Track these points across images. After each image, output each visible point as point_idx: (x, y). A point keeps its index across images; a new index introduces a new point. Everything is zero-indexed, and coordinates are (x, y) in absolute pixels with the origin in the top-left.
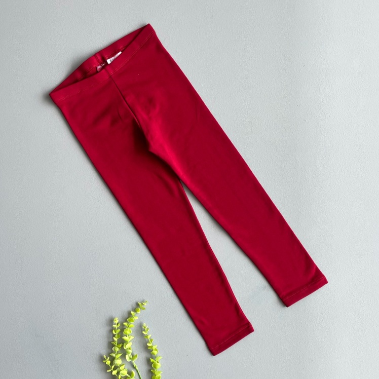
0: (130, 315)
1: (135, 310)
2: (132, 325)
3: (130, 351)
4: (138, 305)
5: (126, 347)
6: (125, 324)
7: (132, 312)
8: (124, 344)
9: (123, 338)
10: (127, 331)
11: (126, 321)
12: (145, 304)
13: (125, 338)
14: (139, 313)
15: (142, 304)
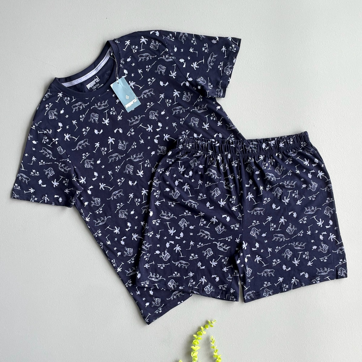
0: (199, 329)
1: (204, 327)
2: (200, 337)
3: (196, 359)
4: (207, 322)
5: (193, 355)
6: (195, 336)
7: (202, 327)
8: (192, 353)
9: (191, 347)
10: (195, 342)
11: (196, 334)
12: (214, 323)
13: (193, 347)
14: (207, 329)
15: (211, 322)
